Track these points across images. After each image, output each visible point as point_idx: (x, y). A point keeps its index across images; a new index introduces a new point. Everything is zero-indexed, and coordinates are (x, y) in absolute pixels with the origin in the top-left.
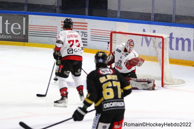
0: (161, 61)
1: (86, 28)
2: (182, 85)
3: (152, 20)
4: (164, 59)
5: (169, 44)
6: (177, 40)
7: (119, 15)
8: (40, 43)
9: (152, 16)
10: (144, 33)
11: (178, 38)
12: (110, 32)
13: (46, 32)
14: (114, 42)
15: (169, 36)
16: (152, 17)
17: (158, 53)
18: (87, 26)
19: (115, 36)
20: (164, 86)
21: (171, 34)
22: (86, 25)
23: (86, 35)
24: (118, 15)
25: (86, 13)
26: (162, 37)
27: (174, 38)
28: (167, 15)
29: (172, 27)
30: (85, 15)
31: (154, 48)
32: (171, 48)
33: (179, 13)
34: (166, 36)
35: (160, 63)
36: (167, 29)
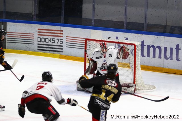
0: (133, 67)
1: (61, 35)
2: (153, 90)
3: (124, 27)
4: (136, 65)
5: (141, 51)
6: (149, 47)
7: (93, 23)
8: (17, 49)
9: (124, 25)
10: (117, 41)
11: (150, 46)
12: (85, 40)
13: (23, 38)
14: (88, 49)
15: (141, 43)
16: (125, 25)
17: (130, 60)
18: (62, 34)
19: (89, 43)
21: (143, 42)
22: (61, 32)
23: (61, 42)
24: (92, 23)
25: (62, 21)
26: (134, 45)
27: (145, 45)
28: (139, 23)
29: (143, 35)
30: (61, 23)
32: (143, 55)
33: (150, 22)
34: (138, 43)
35: (132, 69)
36: (139, 36)
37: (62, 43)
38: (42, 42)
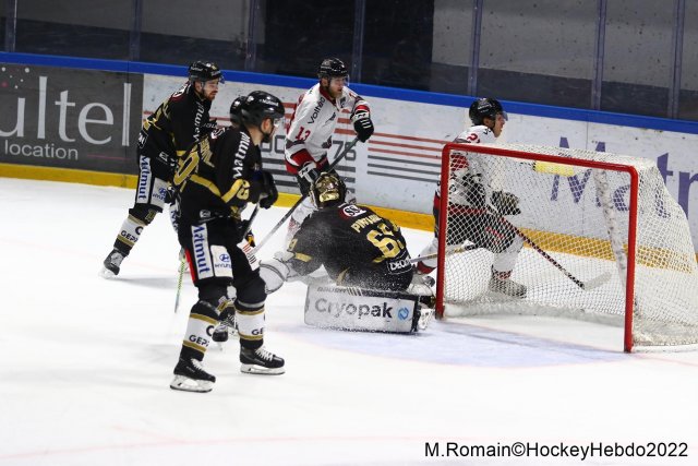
0: (625, 255)
3: (593, 104)
6: (685, 180)
7: (475, 84)
9: (593, 92)
10: (566, 152)
11: (688, 174)
12: (442, 147)
15: (655, 164)
16: (596, 93)
17: (612, 228)
20: (633, 348)
21: (663, 160)
23: (350, 155)
24: (469, 84)
25: (353, 73)
26: (630, 170)
27: (671, 173)
28: (650, 87)
29: (666, 133)
31: (601, 209)
33: (692, 83)
34: (645, 166)
35: (621, 265)
36: (649, 139)
37: (353, 159)
38: (277, 151)
